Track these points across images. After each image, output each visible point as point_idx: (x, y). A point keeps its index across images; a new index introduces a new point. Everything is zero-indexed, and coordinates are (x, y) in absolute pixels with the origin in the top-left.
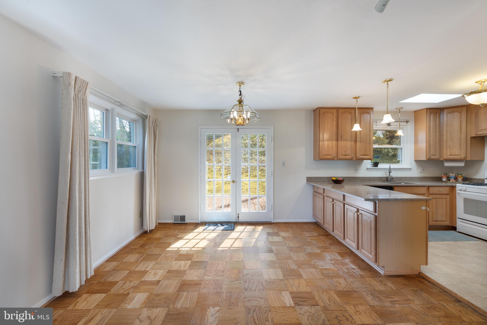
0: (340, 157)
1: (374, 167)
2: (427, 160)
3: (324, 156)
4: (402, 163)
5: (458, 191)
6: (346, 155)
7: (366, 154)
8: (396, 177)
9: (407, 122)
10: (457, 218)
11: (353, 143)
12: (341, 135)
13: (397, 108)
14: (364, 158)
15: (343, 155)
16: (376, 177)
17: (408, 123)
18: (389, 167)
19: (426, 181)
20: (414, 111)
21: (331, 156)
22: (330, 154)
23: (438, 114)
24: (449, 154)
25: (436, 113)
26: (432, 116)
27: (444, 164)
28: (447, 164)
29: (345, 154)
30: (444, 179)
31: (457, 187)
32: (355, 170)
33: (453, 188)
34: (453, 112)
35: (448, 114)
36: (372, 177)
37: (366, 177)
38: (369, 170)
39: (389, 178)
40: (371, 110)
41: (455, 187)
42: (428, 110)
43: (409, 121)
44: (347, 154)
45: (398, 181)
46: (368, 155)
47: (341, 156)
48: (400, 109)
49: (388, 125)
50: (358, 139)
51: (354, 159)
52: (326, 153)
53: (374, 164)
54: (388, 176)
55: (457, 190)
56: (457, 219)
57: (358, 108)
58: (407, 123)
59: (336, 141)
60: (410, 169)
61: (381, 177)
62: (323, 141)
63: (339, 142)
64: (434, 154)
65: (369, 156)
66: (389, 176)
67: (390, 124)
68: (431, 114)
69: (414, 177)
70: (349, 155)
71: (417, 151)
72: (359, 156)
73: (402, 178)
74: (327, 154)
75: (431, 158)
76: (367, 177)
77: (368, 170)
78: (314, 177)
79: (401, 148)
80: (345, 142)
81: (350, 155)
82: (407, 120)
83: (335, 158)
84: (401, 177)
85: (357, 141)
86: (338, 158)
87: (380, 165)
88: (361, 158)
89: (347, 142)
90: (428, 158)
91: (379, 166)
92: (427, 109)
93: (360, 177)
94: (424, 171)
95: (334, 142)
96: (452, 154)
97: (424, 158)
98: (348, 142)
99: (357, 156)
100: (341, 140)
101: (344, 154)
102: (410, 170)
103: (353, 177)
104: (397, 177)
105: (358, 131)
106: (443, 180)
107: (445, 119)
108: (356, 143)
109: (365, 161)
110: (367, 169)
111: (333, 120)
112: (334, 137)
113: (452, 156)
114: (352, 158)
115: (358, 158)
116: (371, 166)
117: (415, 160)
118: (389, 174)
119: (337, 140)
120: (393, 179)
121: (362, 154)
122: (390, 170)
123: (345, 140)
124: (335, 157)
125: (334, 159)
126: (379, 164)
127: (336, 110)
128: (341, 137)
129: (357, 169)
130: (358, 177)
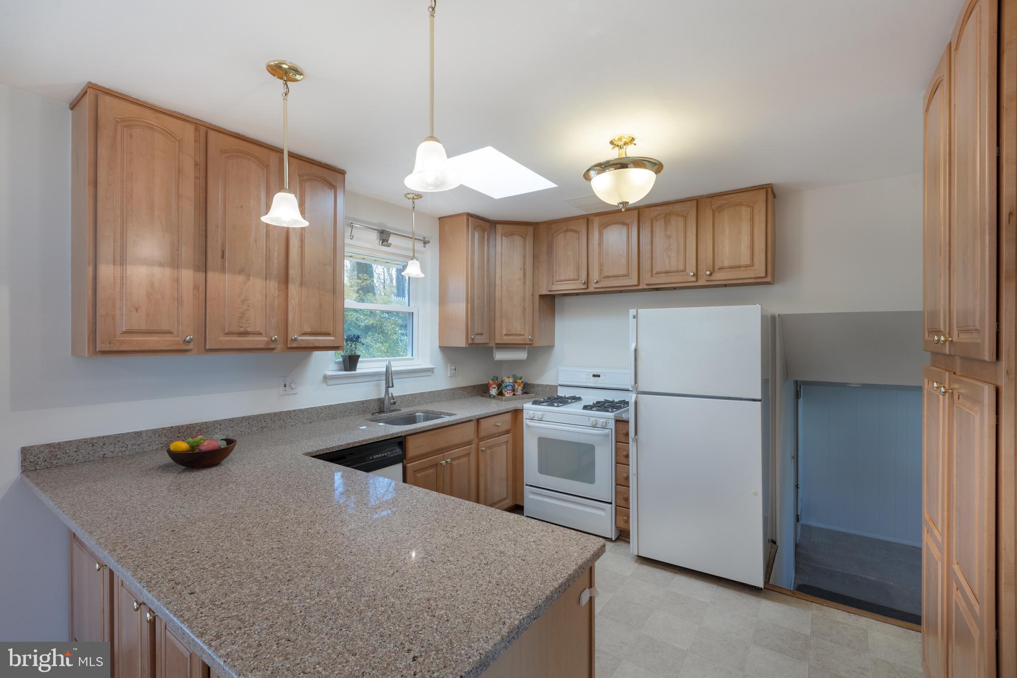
0: (216, 339)
1: (346, 371)
2: (467, 346)
3: (128, 338)
4: (412, 356)
5: (526, 422)
6: (246, 334)
7: (323, 330)
8: (400, 397)
9: (425, 243)
10: (525, 485)
11: (273, 285)
12: (223, 246)
13: (409, 194)
14: (317, 345)
15: (229, 334)
16: (352, 403)
17: (427, 245)
18: (384, 370)
19: (460, 398)
20: (440, 218)
21: (168, 338)
22: (165, 327)
23: (486, 233)
24: (504, 332)
25: (484, 230)
26: (476, 234)
27: (494, 356)
28: (500, 356)
29: (242, 329)
30: (493, 390)
31: (524, 410)
32: (285, 386)
33: (517, 413)
34: (511, 234)
35: (503, 237)
36: (340, 404)
37: (321, 408)
38: (329, 382)
39: (386, 402)
40: (339, 175)
41: (522, 410)
42: (470, 218)
43: (429, 242)
44: (249, 329)
45: (407, 406)
46: (328, 334)
47: (224, 339)
48: (413, 198)
49: (382, 243)
50: (293, 272)
51: (279, 346)
52: (139, 321)
53: (344, 361)
54: (383, 396)
55: (524, 420)
56: (526, 488)
57: (291, 155)
58: (425, 247)
59: (197, 269)
60: (431, 370)
61: (366, 401)
62: (122, 264)
63: (210, 274)
64: (480, 331)
65: (333, 338)
66: (387, 397)
67: (387, 241)
68: (475, 229)
69: (439, 391)
70: (260, 334)
71: (445, 323)
72: (299, 338)
73: (415, 397)
74: (144, 327)
75: (476, 342)
76: (325, 407)
77: (327, 383)
78: (80, 441)
79: (409, 313)
80: (241, 278)
81: (264, 334)
82: (424, 238)
83: (190, 347)
84: (412, 395)
85: (290, 281)
86: (208, 347)
87: (362, 362)
88: (304, 346)
89: (248, 279)
90: (470, 342)
91: (359, 365)
92: (469, 215)
93: (301, 410)
94: (457, 374)
95: (188, 275)
96: (510, 333)
97: (461, 342)
98: (251, 278)
99: (289, 339)
100: (223, 270)
101: (235, 329)
102: (430, 374)
103: (275, 414)
104: (403, 396)
105: (294, 229)
106: (491, 392)
107: (499, 248)
108: (287, 288)
109: (317, 354)
110: (326, 378)
111: (180, 171)
112: (187, 252)
113: (510, 337)
114: (272, 346)
115: (294, 345)
116: (336, 367)
117: (439, 347)
118: (387, 392)
119: (203, 266)
120: (395, 403)
121: (307, 329)
122: (389, 377)
123: (241, 271)
124: (188, 342)
125: (190, 350)
126: (360, 359)
127: (196, 129)
128: (220, 254)
129: (290, 383)
130: (294, 411)
